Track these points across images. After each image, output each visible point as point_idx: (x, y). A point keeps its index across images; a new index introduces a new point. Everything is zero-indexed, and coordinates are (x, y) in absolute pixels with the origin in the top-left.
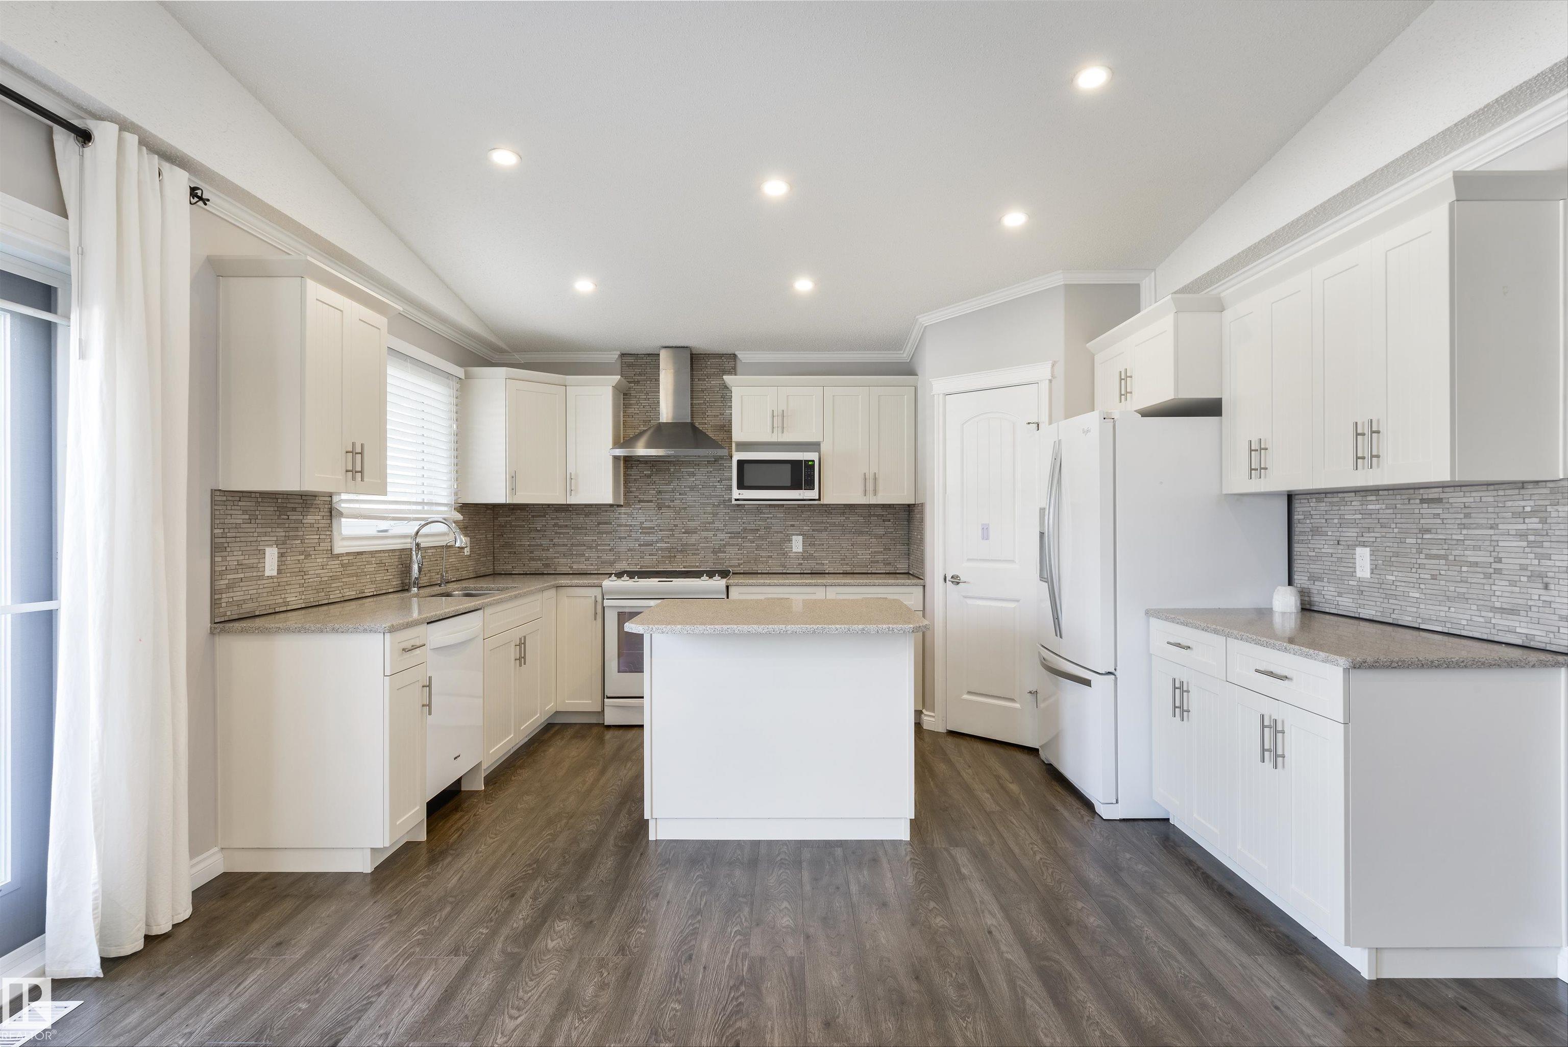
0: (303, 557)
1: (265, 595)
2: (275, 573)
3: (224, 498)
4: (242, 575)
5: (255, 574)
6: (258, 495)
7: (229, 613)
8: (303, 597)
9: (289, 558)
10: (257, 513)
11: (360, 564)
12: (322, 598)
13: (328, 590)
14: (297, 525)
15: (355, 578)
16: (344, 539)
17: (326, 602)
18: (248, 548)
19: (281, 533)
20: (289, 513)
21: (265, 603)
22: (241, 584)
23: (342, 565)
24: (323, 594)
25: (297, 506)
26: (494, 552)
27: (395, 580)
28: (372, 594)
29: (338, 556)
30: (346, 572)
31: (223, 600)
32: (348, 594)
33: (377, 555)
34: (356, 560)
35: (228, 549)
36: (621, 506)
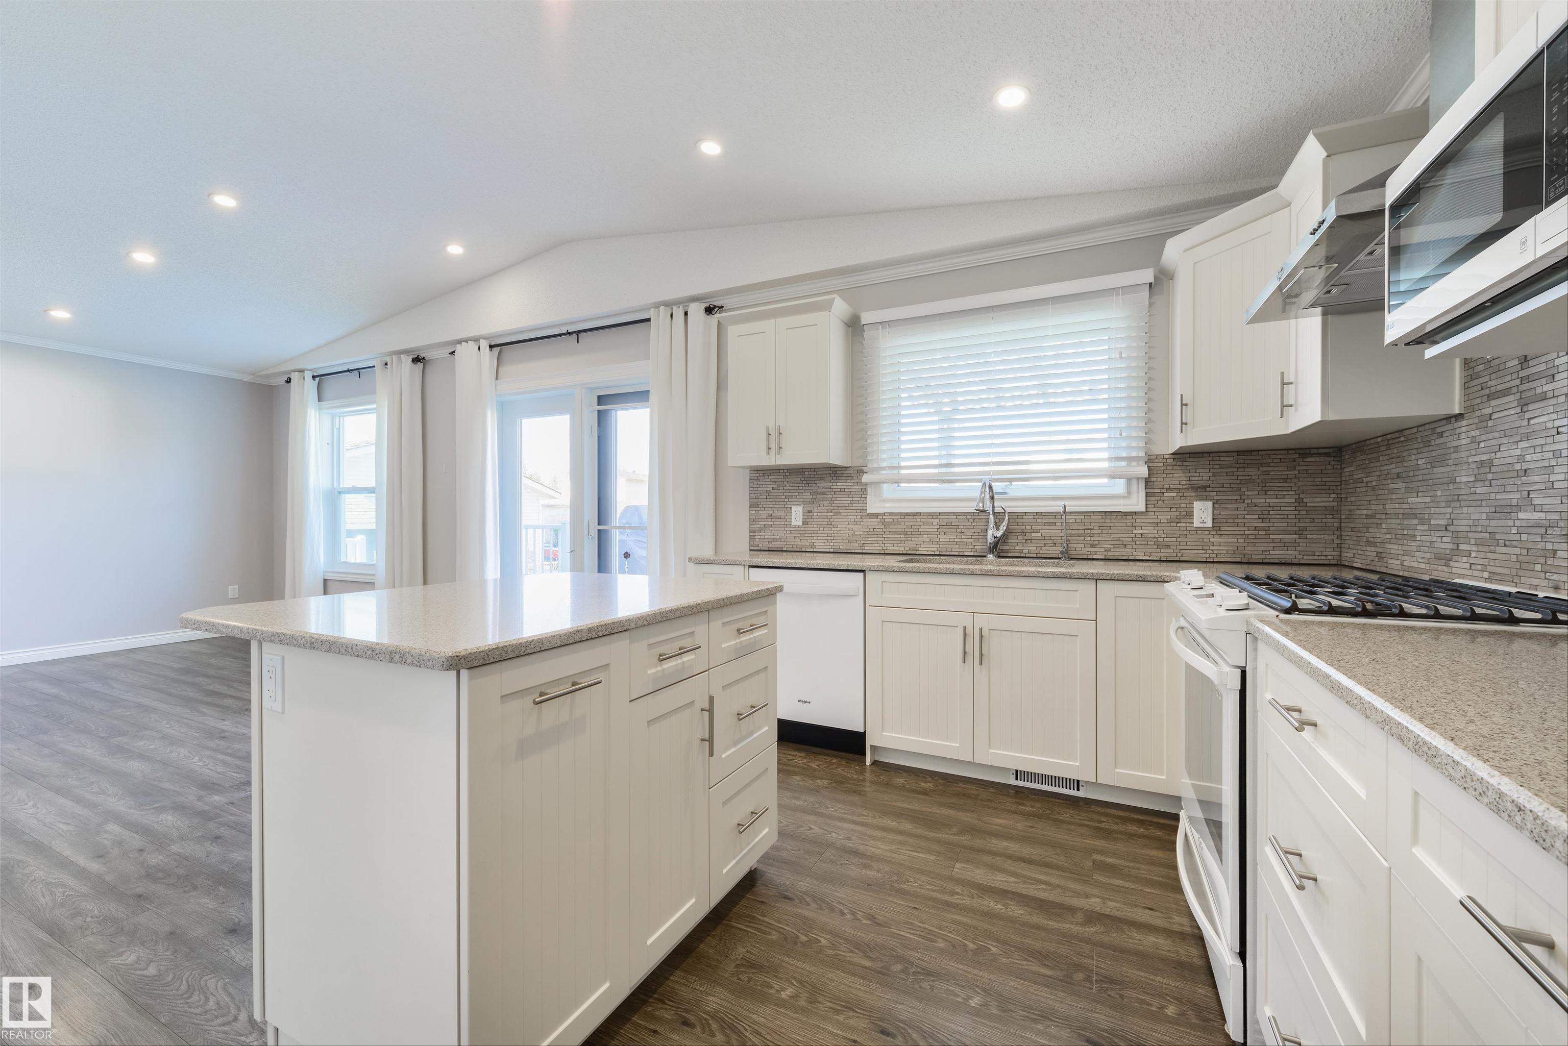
0: (832, 514)
1: (792, 538)
2: (800, 524)
3: (758, 475)
4: (772, 523)
5: (783, 523)
6: (786, 471)
7: (761, 545)
8: (832, 544)
9: (815, 514)
10: (785, 483)
11: (911, 524)
12: (855, 547)
13: (863, 542)
14: (825, 490)
15: (903, 536)
16: (884, 501)
17: (861, 551)
18: (776, 506)
19: (807, 496)
20: (815, 482)
21: (792, 543)
22: (771, 528)
23: (884, 523)
24: (857, 545)
25: (825, 476)
26: (1340, 527)
27: (979, 544)
28: (933, 553)
29: (876, 515)
30: (889, 530)
31: (756, 537)
32: (891, 548)
33: (942, 517)
34: (904, 520)
35: (760, 506)
36: (1459, 417)
